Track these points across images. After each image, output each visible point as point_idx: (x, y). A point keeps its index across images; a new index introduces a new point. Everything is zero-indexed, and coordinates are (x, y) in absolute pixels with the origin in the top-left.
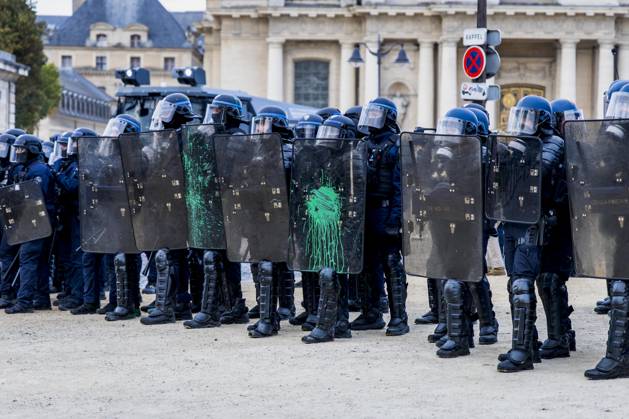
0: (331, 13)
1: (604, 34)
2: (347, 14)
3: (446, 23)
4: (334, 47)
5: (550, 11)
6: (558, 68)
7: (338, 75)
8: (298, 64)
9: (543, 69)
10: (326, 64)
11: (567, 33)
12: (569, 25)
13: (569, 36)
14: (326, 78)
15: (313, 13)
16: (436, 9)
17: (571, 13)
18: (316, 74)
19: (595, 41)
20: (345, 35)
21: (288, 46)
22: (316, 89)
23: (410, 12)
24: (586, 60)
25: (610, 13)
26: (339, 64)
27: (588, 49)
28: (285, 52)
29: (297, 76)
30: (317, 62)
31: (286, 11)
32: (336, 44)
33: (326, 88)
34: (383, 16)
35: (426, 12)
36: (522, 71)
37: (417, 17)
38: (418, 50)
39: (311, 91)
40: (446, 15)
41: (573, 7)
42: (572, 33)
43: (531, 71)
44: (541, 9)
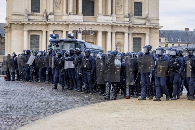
0: (40, 23)
1: (109, 30)
2: (44, 24)
3: (70, 26)
4: (41, 32)
5: (96, 24)
6: (97, 38)
7: (42, 39)
8: (31, 36)
9: (93, 38)
10: (39, 36)
11: (100, 29)
12: (100, 27)
13: (100, 30)
14: (39, 40)
15: (36, 23)
16: (67, 23)
17: (101, 24)
18: (36, 39)
19: (106, 31)
20: (44, 29)
21: (29, 31)
22: (36, 42)
23: (61, 23)
24: (104, 36)
25: (110, 24)
26: (42, 36)
27: (105, 33)
28: (28, 33)
29: (31, 39)
30: (36, 36)
31: (29, 22)
32: (41, 31)
33: (39, 42)
34: (54, 24)
35: (65, 23)
36: (88, 39)
37: (62, 24)
38: (62, 33)
39: (35, 43)
40: (70, 24)
41: (101, 23)
42: (101, 29)
43: (90, 38)
44: (93, 23)
